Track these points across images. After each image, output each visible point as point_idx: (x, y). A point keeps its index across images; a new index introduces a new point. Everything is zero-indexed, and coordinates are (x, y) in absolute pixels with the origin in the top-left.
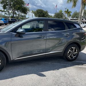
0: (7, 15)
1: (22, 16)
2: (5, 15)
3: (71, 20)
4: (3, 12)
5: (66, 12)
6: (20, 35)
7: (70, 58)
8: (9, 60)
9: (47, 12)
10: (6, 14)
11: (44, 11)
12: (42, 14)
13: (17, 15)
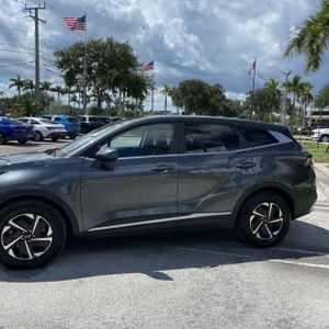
0: (77, 106)
1: (128, 106)
2: (72, 104)
3: (314, 113)
4: (63, 93)
5: (288, 85)
6: (105, 163)
7: (258, 236)
8: (75, 231)
9: (217, 90)
10: (74, 99)
11: (209, 87)
12: (200, 97)
13: (112, 105)
